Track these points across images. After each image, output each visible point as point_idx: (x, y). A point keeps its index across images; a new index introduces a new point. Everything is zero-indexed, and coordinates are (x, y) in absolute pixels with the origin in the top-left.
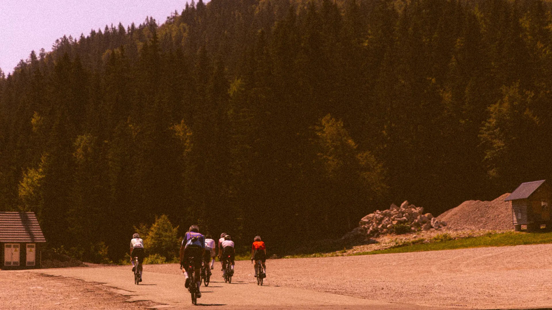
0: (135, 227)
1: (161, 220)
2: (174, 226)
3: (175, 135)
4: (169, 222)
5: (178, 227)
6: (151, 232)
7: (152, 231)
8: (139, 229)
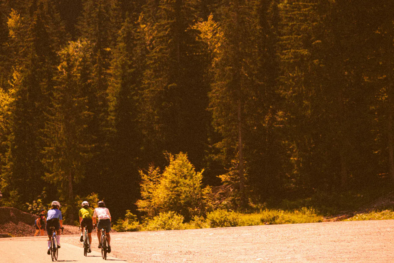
0: (141, 172)
1: (178, 161)
2: (198, 170)
3: (200, 38)
4: (190, 165)
5: (202, 171)
6: (164, 179)
7: (166, 178)
8: (147, 174)
